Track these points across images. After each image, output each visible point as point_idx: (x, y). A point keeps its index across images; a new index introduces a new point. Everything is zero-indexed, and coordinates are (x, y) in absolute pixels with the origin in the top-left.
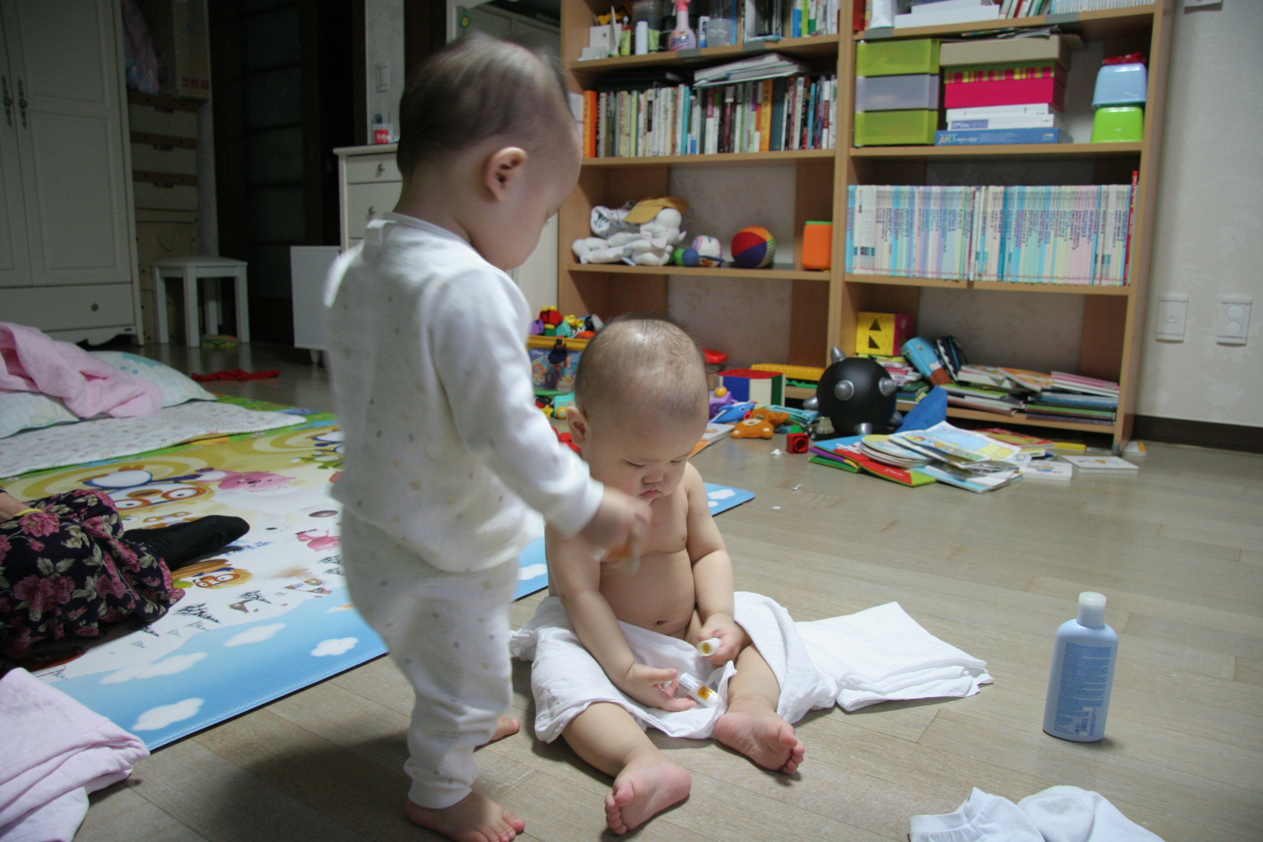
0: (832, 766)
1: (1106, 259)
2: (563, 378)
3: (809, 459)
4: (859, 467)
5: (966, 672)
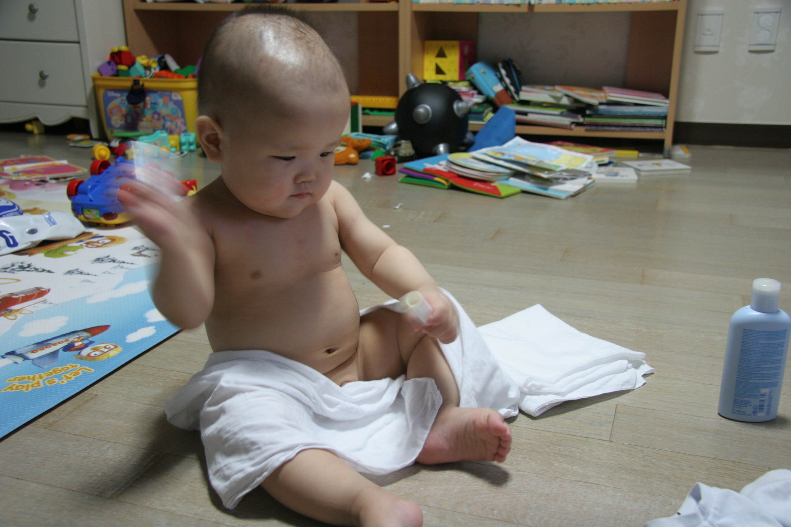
0: (541, 476)
2: (144, 119)
3: (400, 180)
4: (449, 184)
5: (630, 365)
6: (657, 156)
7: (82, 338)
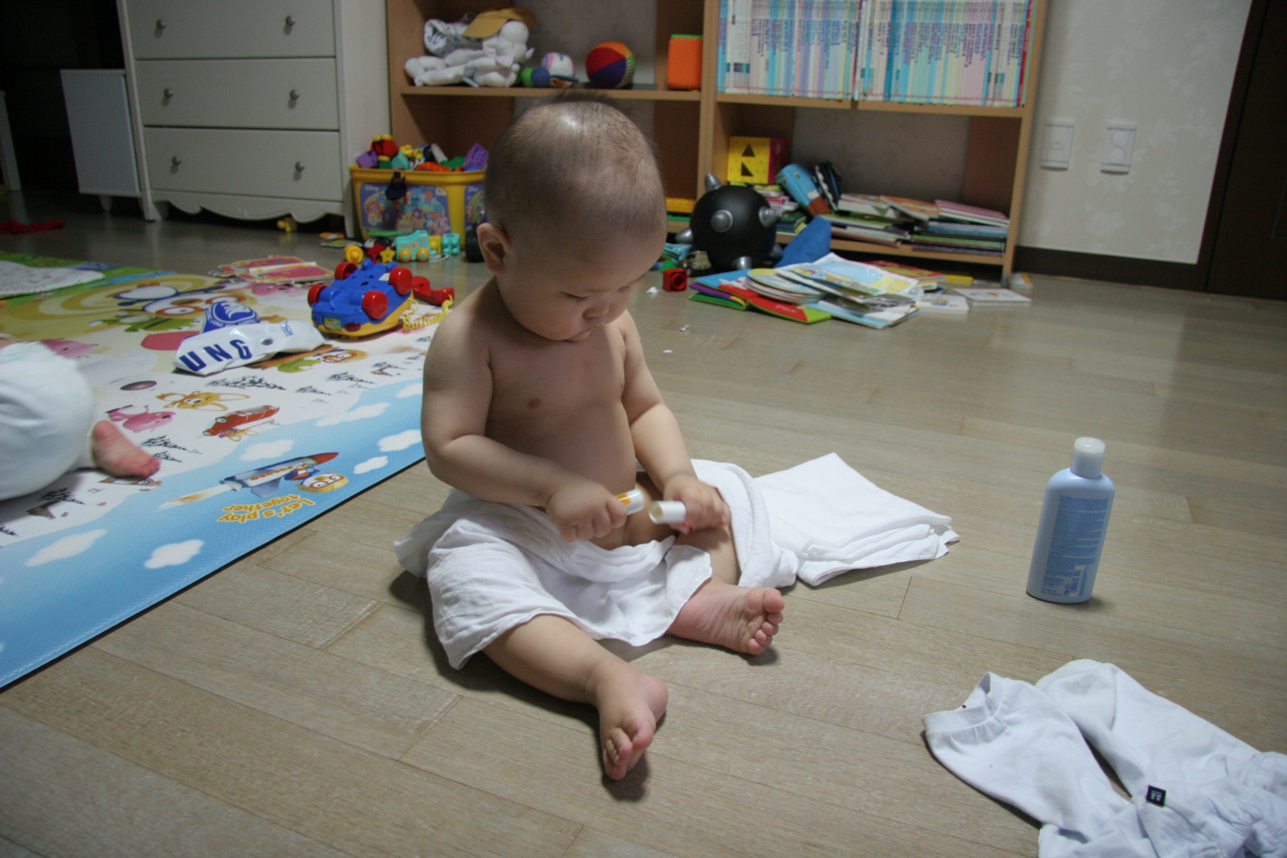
0: (812, 656)
1: (999, 78)
2: (404, 217)
3: (690, 297)
4: (747, 304)
5: (932, 530)
6: (994, 284)
7: (306, 466)
